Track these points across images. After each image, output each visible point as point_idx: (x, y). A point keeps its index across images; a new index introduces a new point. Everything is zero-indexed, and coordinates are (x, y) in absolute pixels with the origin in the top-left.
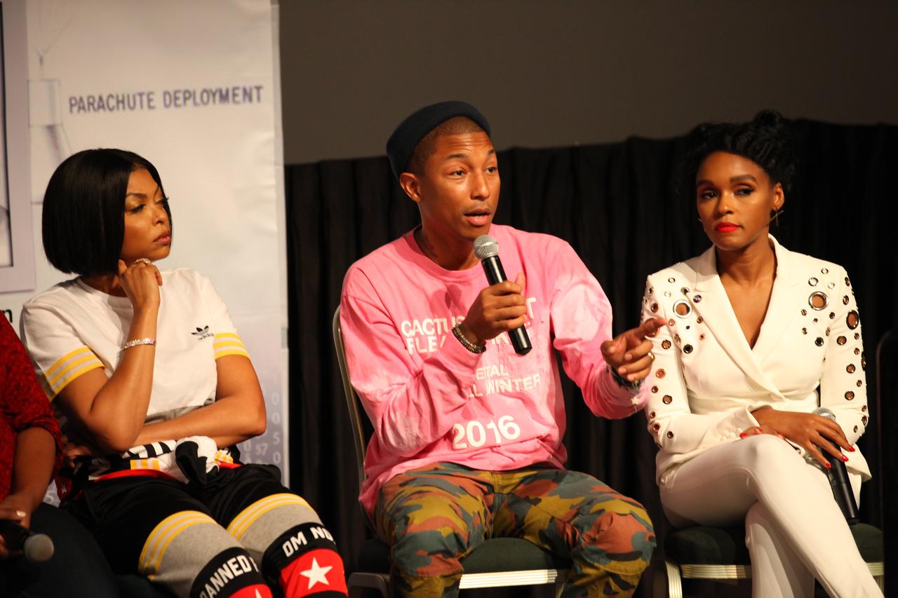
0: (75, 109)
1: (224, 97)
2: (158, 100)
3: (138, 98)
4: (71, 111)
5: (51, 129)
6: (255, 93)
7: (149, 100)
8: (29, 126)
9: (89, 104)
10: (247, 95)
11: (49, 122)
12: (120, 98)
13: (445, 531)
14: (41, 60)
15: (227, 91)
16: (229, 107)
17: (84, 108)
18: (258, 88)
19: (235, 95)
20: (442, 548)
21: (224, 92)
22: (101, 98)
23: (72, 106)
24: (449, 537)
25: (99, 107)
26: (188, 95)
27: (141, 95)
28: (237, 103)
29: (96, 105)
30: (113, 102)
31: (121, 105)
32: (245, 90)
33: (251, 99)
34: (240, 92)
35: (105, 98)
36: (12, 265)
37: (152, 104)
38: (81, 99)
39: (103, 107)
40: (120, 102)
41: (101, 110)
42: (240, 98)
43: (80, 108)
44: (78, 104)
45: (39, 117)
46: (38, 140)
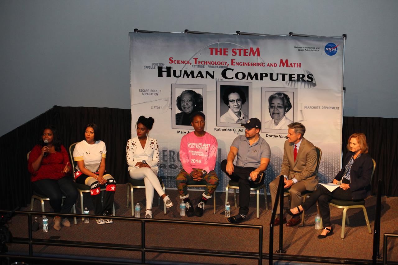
1: (333, 108)
2: (321, 108)
5: (301, 111)
6: (338, 108)
8: (297, 110)
14: (300, 101)
26: (326, 107)
27: (318, 107)
29: (309, 108)
30: (312, 108)
34: (336, 108)
40: (314, 108)
42: (335, 109)
44: (306, 107)
45: (299, 109)
46: (299, 112)
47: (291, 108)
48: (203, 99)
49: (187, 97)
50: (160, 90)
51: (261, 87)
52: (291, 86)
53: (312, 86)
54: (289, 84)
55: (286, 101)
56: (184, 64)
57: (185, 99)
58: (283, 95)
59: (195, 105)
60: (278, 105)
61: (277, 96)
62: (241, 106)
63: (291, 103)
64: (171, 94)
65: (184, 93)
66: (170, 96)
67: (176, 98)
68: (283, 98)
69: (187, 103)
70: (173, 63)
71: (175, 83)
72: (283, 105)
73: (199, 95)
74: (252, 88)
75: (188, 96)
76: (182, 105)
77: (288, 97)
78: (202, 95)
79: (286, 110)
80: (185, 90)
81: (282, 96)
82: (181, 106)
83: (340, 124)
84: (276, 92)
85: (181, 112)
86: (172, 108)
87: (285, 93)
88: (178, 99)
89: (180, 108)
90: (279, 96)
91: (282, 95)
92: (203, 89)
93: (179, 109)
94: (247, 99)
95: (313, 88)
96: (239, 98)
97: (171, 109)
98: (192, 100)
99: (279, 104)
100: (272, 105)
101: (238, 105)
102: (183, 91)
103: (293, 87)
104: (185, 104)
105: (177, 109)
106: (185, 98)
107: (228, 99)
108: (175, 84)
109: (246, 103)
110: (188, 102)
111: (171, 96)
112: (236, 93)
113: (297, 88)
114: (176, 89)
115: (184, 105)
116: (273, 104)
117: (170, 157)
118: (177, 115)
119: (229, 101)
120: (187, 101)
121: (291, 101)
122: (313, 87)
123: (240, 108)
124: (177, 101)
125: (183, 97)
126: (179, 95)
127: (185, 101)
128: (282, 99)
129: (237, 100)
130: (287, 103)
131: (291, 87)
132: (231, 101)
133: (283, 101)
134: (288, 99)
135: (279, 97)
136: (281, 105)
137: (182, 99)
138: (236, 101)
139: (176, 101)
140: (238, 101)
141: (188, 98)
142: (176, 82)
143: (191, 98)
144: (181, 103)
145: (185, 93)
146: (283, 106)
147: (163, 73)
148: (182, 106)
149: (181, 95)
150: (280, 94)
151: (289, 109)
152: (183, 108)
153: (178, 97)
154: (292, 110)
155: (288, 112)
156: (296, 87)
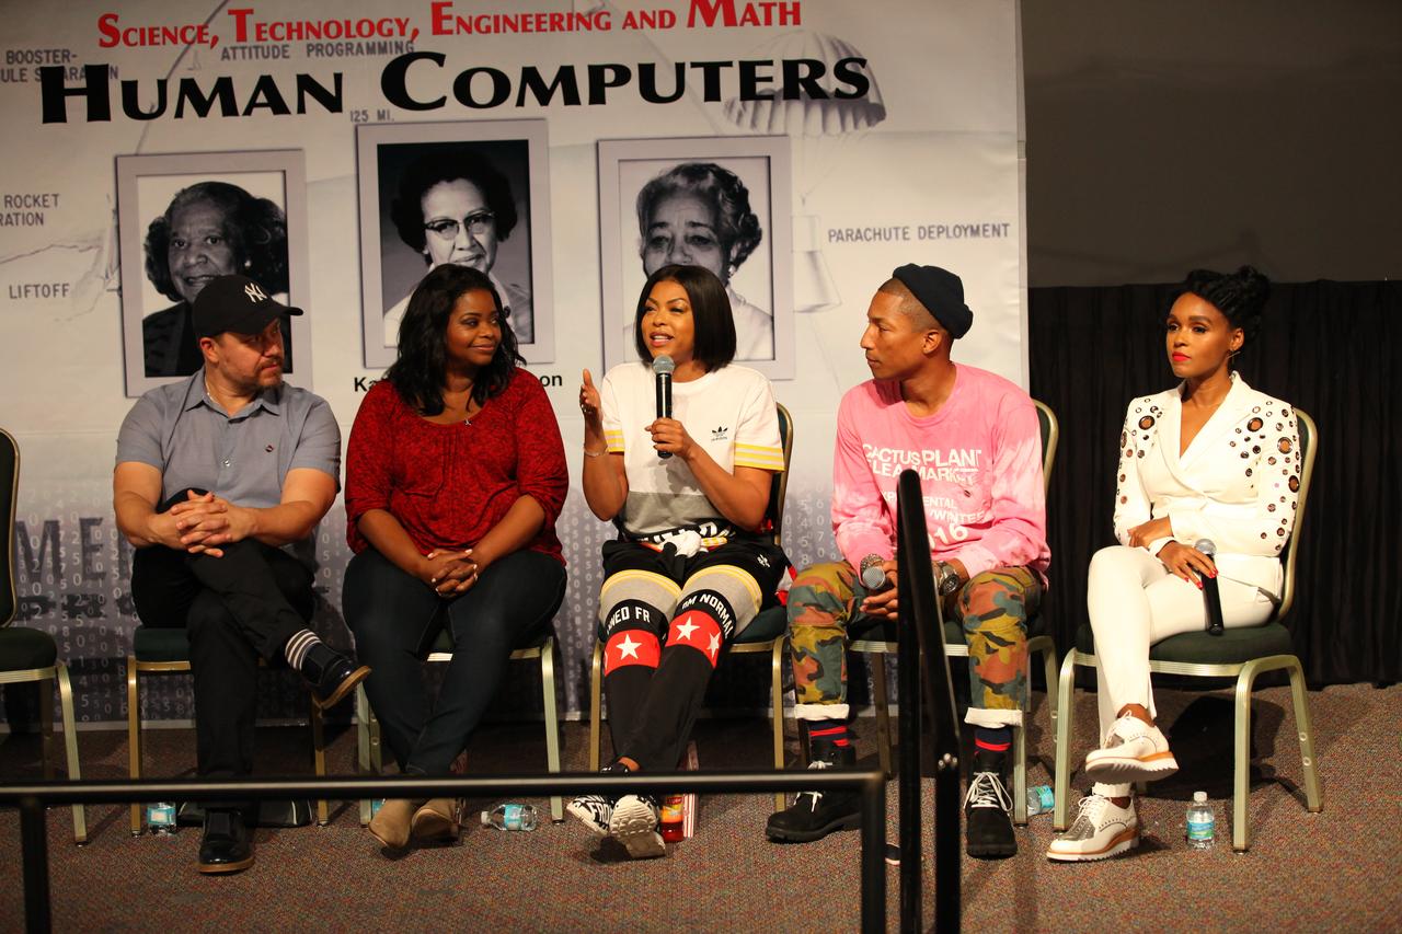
0: (834, 239)
1: (975, 232)
2: (913, 233)
3: (893, 232)
4: (830, 240)
5: (812, 254)
6: (1002, 228)
7: (904, 233)
8: (792, 251)
9: (848, 235)
10: (996, 230)
11: (810, 249)
12: (877, 231)
13: (820, 589)
14: (804, 201)
15: (978, 227)
16: (980, 240)
17: (842, 239)
18: (1006, 225)
19: (985, 230)
20: (815, 601)
21: (975, 228)
22: (859, 231)
23: (831, 236)
24: (821, 593)
25: (857, 238)
26: (942, 230)
27: (896, 229)
28: (988, 237)
29: (854, 236)
30: (870, 234)
31: (877, 237)
32: (994, 227)
33: (999, 234)
34: (990, 228)
35: (862, 231)
36: (774, 359)
37: (907, 236)
38: (840, 231)
39: (861, 237)
40: (878, 234)
41: (859, 241)
42: (990, 233)
43: (838, 238)
44: (837, 235)
45: (801, 245)
46: (800, 264)
47: (755, 242)
48: (284, 226)
49: (202, 221)
50: (56, 196)
51: (592, 141)
52: (754, 124)
53: (863, 123)
54: (740, 115)
55: (728, 209)
56: (181, 45)
57: (189, 235)
58: (711, 175)
59: (248, 264)
60: (692, 232)
61: (681, 181)
62: (494, 248)
63: (754, 219)
64: (117, 212)
65: (182, 200)
66: (110, 223)
67: (144, 232)
68: (714, 190)
69: (200, 256)
70: (121, 42)
71: (133, 151)
72: (716, 228)
73: (265, 206)
74: (548, 148)
75: (204, 216)
76: (177, 264)
77: (741, 186)
78: (279, 203)
79: (734, 254)
80: (186, 186)
81: (710, 180)
82: (172, 272)
83: (1017, 312)
84: (675, 165)
85: (173, 304)
86: (120, 288)
87: (723, 164)
88: (151, 237)
89: (164, 286)
90: (691, 181)
91: (706, 177)
92: (284, 172)
93: (161, 290)
94: (520, 208)
95: (870, 129)
96: (480, 205)
97: (116, 294)
98: (225, 236)
99: (694, 225)
100: (659, 232)
101: (475, 245)
102: (179, 190)
103: (763, 128)
104: (193, 260)
105: (149, 287)
106: (188, 230)
107: (421, 215)
108: (136, 155)
109: (517, 233)
110: (207, 247)
111: (114, 223)
112: (461, 183)
113: (785, 135)
114: (142, 182)
115: (187, 267)
116: (663, 225)
117: (120, 556)
118: (153, 324)
119: (427, 227)
120: (203, 245)
121: (757, 205)
122: (869, 124)
123: (488, 259)
124: (146, 248)
125: (181, 223)
127: (190, 245)
128: (709, 200)
129: (468, 220)
130: (736, 217)
131: (751, 132)
132: (439, 229)
133: (714, 208)
134: (740, 196)
135: (694, 186)
136: (703, 232)
137: (176, 234)
138: (462, 227)
139: (142, 247)
140: (476, 226)
141: (207, 228)
142: (140, 145)
143: (224, 227)
144: (171, 254)
145: (189, 203)
146: (715, 237)
147: (68, 99)
148: (177, 273)
149: (170, 211)
150: (694, 172)
151: (750, 250)
152: (179, 283)
153: (151, 227)
155: (743, 267)
156: (778, 128)
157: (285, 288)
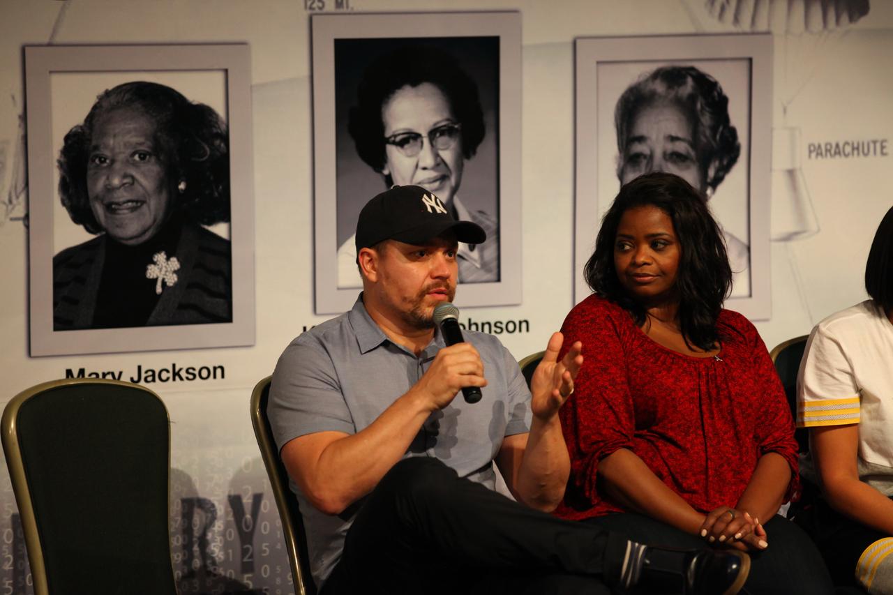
0: (813, 155)
3: (872, 146)
4: (810, 156)
5: (791, 173)
7: (882, 147)
8: (771, 170)
9: (826, 150)
11: (789, 167)
12: (856, 145)
14: (785, 111)
17: (821, 154)
22: (837, 146)
23: (810, 152)
25: (835, 153)
27: (875, 142)
29: (833, 152)
30: (848, 149)
31: (856, 152)
35: (841, 145)
36: (750, 296)
37: (885, 151)
38: (819, 146)
39: (839, 153)
40: (856, 148)
41: (837, 157)
43: (817, 154)
44: (817, 150)
45: (780, 162)
46: (779, 183)
47: (733, 160)
48: (225, 138)
49: (129, 132)
51: (569, 39)
52: (736, 20)
53: (845, 18)
54: (723, 9)
55: (706, 120)
57: (112, 150)
58: (690, 81)
59: (182, 186)
60: (670, 147)
61: (660, 87)
62: (460, 167)
63: (733, 132)
64: (24, 118)
65: (105, 104)
66: (15, 133)
67: (58, 144)
68: (692, 98)
69: (125, 176)
71: (46, 40)
72: (694, 144)
73: (204, 112)
74: (521, 47)
75: (132, 126)
76: (98, 186)
77: (720, 93)
78: (220, 110)
79: (711, 173)
80: (110, 87)
81: (689, 87)
82: (91, 195)
84: (653, 68)
85: (90, 237)
86: (27, 217)
87: (704, 68)
88: (66, 151)
89: (81, 214)
90: (670, 87)
91: (684, 83)
92: (226, 71)
93: (77, 219)
94: (488, 119)
95: (854, 26)
96: (446, 115)
97: (20, 225)
98: (156, 151)
99: (673, 139)
100: (638, 148)
101: (439, 163)
102: (101, 91)
103: (745, 25)
104: (116, 181)
105: (61, 215)
106: (111, 142)
107: (380, 126)
108: (50, 45)
109: (485, 148)
110: (135, 164)
111: (20, 132)
112: (427, 89)
113: (768, 33)
114: (55, 79)
115: (109, 189)
116: (641, 139)
117: (15, 564)
118: (66, 262)
119: (387, 141)
120: (129, 162)
121: (737, 116)
122: (852, 19)
123: (453, 181)
124: (61, 165)
125: (104, 134)
126: (77, 117)
127: (113, 161)
128: (687, 108)
129: (434, 133)
130: (714, 129)
131: (732, 29)
132: (401, 144)
133: (693, 119)
134: (719, 104)
135: (672, 94)
136: (682, 147)
137: (96, 148)
138: (426, 141)
139: (56, 164)
140: (441, 141)
141: (135, 140)
142: (52, 36)
143: (155, 139)
144: (90, 173)
145: (113, 108)
146: (693, 153)
148: (97, 198)
149: (90, 118)
150: (673, 75)
151: (725, 169)
152: (99, 210)
153: (67, 138)
154: (738, 171)
155: (721, 188)
156: (762, 26)
157: (226, 217)
